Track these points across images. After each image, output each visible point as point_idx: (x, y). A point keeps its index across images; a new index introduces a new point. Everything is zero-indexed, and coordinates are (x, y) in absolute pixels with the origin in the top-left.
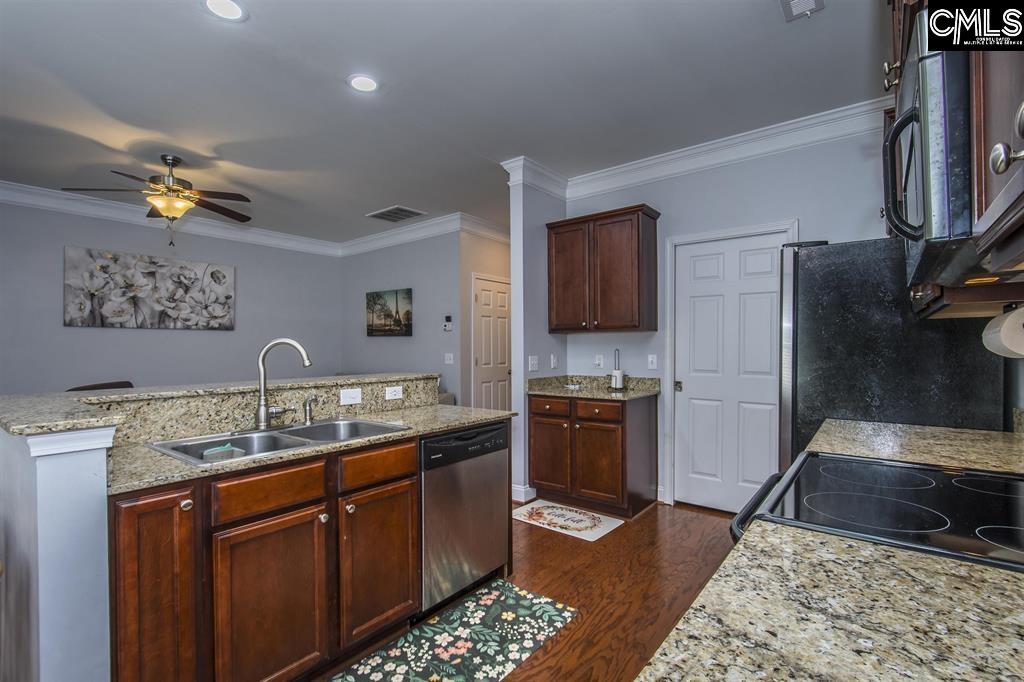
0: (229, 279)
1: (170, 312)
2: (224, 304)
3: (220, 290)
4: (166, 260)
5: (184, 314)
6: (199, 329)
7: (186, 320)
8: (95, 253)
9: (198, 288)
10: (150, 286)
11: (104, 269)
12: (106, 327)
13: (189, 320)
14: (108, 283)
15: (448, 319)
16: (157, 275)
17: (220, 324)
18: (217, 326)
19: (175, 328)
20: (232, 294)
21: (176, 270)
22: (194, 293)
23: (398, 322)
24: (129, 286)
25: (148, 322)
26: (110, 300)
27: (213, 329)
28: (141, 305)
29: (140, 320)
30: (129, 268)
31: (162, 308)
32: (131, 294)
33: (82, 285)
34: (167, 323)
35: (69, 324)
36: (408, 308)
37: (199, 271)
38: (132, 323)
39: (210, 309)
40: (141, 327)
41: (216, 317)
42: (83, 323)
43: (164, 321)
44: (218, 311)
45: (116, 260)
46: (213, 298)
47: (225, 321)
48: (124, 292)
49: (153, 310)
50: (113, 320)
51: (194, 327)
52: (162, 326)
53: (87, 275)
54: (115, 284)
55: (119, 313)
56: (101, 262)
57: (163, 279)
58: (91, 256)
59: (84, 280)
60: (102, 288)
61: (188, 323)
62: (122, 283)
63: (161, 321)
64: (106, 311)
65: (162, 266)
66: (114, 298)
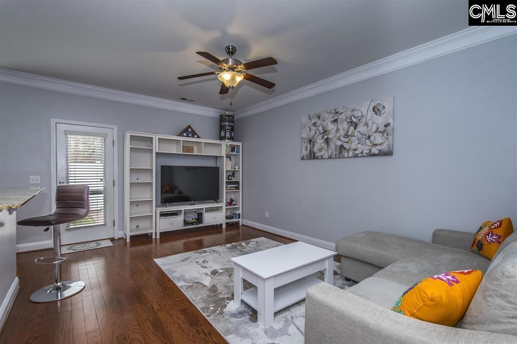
0: (389, 108)
1: (346, 145)
2: (383, 132)
3: (380, 121)
4: (344, 108)
5: (353, 147)
6: (364, 156)
7: (355, 150)
8: (311, 116)
9: (363, 124)
10: (334, 130)
11: (315, 124)
12: (316, 159)
13: (357, 150)
14: (316, 132)
16: (339, 121)
17: (379, 151)
18: (377, 152)
19: (348, 157)
20: (391, 121)
21: (349, 113)
22: (361, 128)
24: (325, 131)
25: (334, 154)
26: (317, 143)
27: (374, 155)
28: (330, 143)
29: (330, 152)
30: (325, 120)
31: (341, 143)
32: (326, 137)
33: (306, 136)
34: (343, 153)
35: (303, 159)
37: (365, 109)
38: (326, 156)
39: (372, 138)
40: (330, 158)
41: (376, 145)
42: (307, 157)
43: (342, 152)
44: (378, 139)
45: (319, 117)
46: (374, 129)
47: (384, 147)
48: (323, 136)
49: (336, 145)
50: (318, 154)
51: (360, 155)
52: (341, 156)
53: (308, 130)
54: (319, 132)
55: (321, 150)
56: (313, 121)
57: (342, 122)
58: (310, 119)
59: (307, 133)
60: (314, 136)
61: (356, 152)
62: (322, 131)
63: (340, 153)
64: (315, 149)
65: (342, 113)
66: (318, 141)
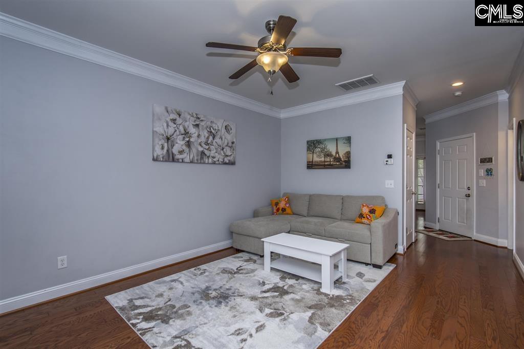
0: (233, 131)
1: (206, 152)
2: (231, 147)
3: (229, 138)
4: (205, 116)
5: (212, 155)
6: (219, 164)
7: (214, 157)
8: (169, 109)
9: (219, 136)
10: (196, 135)
11: (174, 121)
12: (175, 162)
14: (176, 131)
15: (390, 156)
16: (200, 126)
18: (228, 162)
19: (208, 163)
20: (235, 140)
21: (209, 124)
22: (217, 140)
23: (338, 159)
24: (186, 134)
25: (196, 158)
26: (177, 143)
27: (226, 164)
28: (192, 146)
29: (191, 157)
30: (186, 121)
31: (202, 149)
32: (187, 139)
33: (163, 132)
34: (204, 159)
35: (156, 159)
36: (347, 149)
37: (220, 124)
38: (187, 160)
39: (224, 150)
40: (192, 162)
41: (227, 156)
42: (163, 158)
43: (203, 158)
44: (228, 151)
45: (180, 115)
46: (226, 144)
47: (231, 158)
48: (184, 138)
49: (198, 150)
50: (178, 156)
51: (217, 162)
52: (202, 161)
53: (165, 125)
54: (180, 132)
55: (181, 152)
56: (173, 116)
57: (203, 129)
58: (168, 112)
59: (164, 128)
60: (173, 135)
61: (214, 160)
62: (183, 132)
63: (202, 158)
64: (175, 150)
65: (202, 120)
66: (179, 142)
